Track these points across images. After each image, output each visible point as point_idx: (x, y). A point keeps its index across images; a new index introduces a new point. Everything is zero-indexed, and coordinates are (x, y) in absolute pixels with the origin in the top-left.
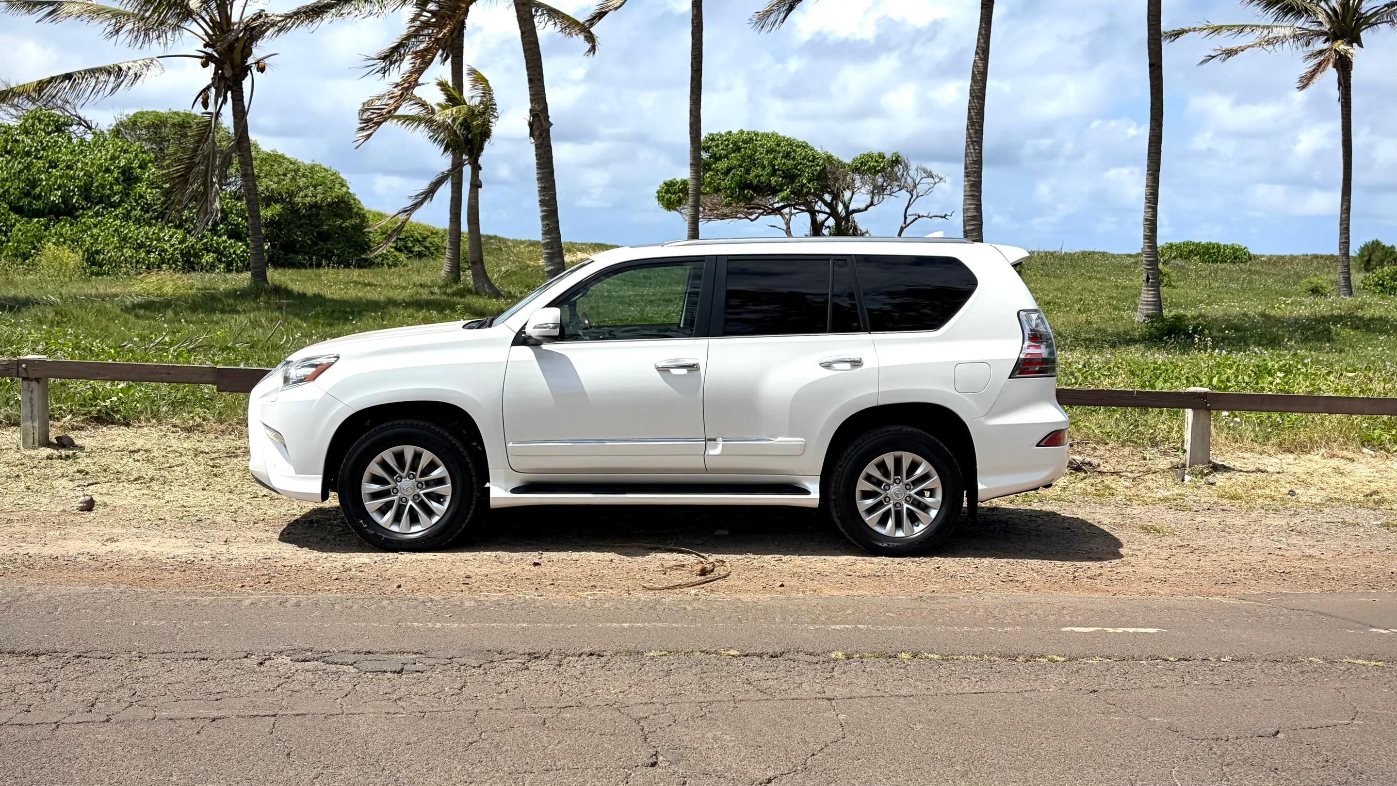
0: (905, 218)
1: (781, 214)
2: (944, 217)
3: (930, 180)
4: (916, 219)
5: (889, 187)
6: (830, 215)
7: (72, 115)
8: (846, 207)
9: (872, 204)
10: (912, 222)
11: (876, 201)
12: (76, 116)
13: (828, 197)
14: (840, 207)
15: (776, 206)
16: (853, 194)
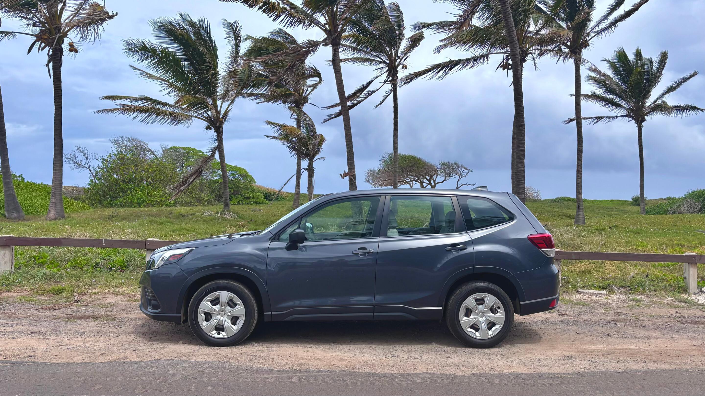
0: (457, 185)
1: (409, 184)
2: (473, 185)
3: (467, 171)
4: (462, 186)
5: (452, 174)
6: (428, 184)
7: (146, 148)
8: (434, 181)
9: (445, 180)
10: (460, 187)
11: (446, 179)
12: (148, 148)
13: (428, 178)
14: (432, 182)
15: (407, 181)
16: (437, 176)
